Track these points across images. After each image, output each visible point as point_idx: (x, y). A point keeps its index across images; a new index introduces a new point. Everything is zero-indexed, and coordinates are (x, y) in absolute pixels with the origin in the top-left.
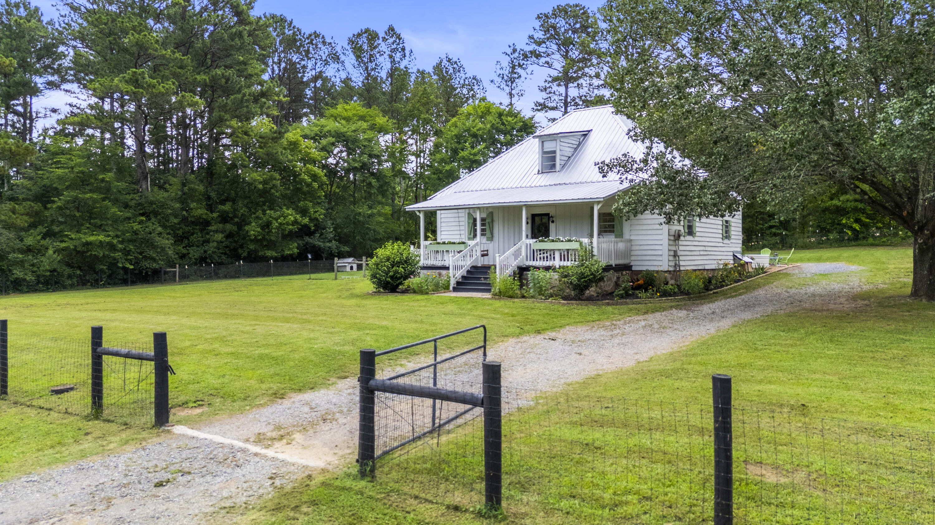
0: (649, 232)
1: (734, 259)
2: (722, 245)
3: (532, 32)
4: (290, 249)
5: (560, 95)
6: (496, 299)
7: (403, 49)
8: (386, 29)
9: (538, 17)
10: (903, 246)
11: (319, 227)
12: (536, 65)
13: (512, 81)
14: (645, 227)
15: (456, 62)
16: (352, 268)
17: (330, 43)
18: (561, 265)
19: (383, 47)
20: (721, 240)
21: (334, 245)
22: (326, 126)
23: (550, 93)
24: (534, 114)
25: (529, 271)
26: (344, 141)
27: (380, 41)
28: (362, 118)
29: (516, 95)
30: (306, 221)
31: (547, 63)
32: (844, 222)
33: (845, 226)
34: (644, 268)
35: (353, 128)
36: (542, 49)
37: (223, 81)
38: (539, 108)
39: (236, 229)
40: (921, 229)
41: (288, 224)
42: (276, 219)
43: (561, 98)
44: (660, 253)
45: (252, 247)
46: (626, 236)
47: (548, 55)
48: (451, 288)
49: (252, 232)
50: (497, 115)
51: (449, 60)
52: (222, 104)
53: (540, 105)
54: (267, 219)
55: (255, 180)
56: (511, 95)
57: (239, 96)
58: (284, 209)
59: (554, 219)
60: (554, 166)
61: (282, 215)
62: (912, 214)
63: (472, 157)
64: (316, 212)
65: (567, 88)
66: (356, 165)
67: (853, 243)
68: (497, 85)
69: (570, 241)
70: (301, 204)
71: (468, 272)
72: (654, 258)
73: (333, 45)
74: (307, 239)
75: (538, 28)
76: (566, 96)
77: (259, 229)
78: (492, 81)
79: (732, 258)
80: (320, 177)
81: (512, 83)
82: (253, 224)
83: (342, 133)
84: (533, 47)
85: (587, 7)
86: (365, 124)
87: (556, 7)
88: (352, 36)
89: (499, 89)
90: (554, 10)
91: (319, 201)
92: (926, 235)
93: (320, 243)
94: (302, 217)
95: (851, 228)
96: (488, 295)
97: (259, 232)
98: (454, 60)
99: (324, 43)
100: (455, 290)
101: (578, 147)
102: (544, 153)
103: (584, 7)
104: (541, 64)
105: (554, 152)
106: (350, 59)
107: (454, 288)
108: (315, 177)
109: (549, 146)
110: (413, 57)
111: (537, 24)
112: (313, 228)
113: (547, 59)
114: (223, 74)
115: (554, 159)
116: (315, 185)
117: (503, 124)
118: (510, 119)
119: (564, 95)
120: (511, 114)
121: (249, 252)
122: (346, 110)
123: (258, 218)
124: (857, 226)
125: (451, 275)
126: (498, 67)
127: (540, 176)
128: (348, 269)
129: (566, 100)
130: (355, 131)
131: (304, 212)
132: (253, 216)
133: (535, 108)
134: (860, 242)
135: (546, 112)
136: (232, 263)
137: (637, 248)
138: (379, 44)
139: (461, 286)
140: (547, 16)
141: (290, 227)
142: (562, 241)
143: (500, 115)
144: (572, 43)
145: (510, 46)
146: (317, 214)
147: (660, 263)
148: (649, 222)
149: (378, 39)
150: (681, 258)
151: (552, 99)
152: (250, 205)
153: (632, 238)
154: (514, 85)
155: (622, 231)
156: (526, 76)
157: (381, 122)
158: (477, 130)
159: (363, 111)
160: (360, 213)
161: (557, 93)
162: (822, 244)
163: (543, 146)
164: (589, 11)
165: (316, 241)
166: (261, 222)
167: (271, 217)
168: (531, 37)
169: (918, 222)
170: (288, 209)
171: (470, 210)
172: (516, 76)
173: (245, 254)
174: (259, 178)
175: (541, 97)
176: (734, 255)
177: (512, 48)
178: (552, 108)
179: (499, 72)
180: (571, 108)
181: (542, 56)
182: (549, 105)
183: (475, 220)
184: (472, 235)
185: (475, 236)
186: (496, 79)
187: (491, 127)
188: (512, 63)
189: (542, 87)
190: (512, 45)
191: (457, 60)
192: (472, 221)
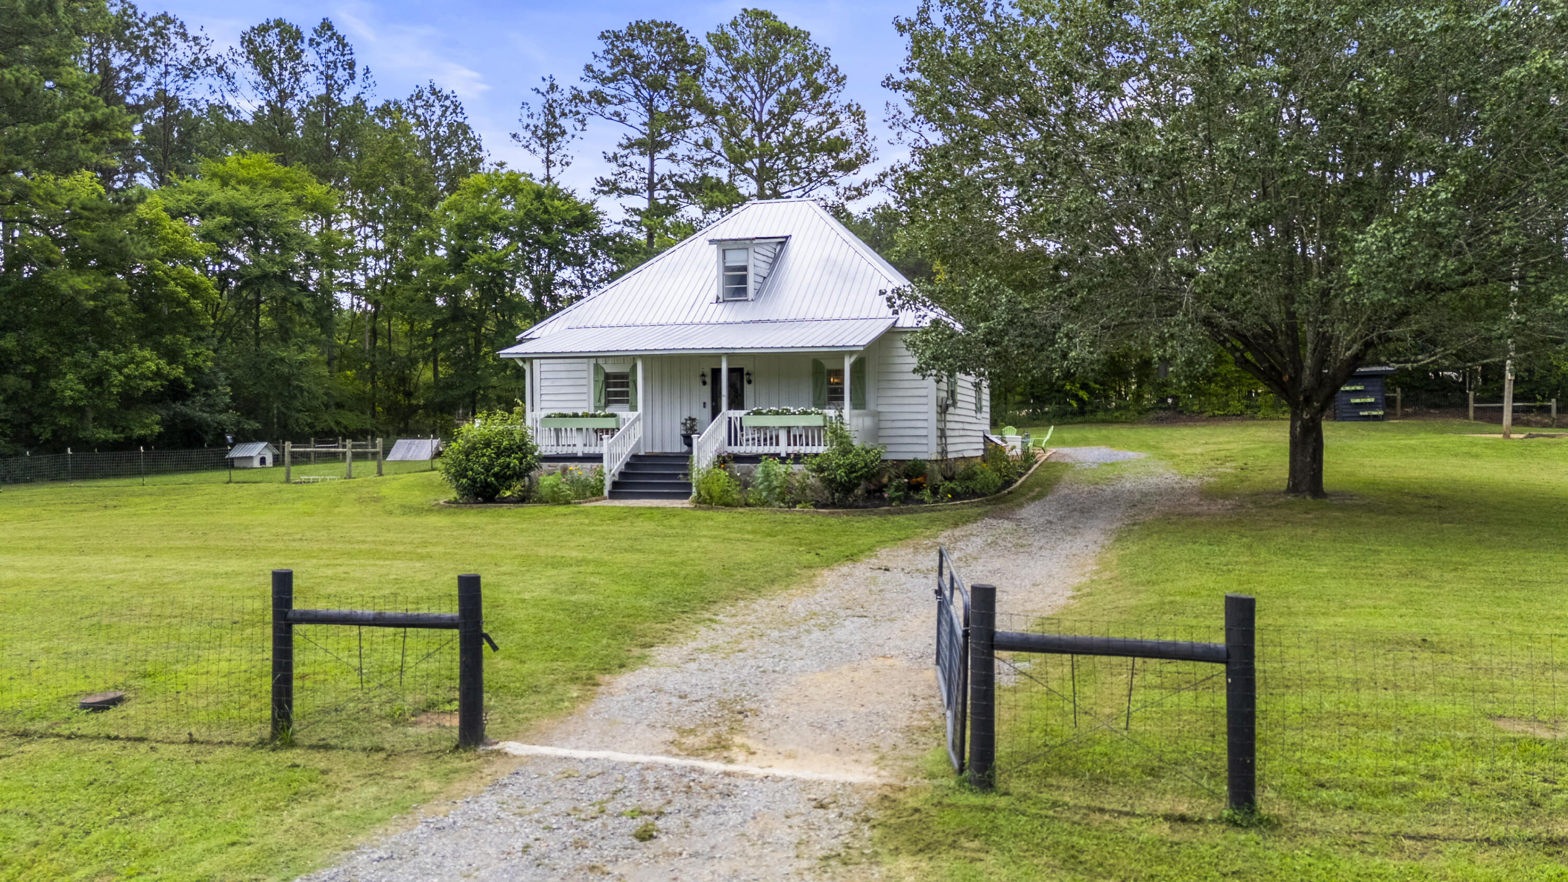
0: (907, 401)
1: (985, 443)
2: (974, 420)
3: (590, 60)
4: (145, 426)
5: (642, 170)
6: (700, 508)
7: (352, 65)
8: (317, 24)
9: (603, 36)
10: (1143, 423)
11: (204, 384)
12: (599, 117)
13: (550, 137)
14: (901, 393)
15: (447, 98)
16: (263, 461)
17: (195, 39)
18: (789, 452)
19: (310, 56)
20: (973, 414)
21: (228, 418)
22: (208, 195)
23: (625, 165)
24: (593, 197)
25: (760, 461)
26: (249, 224)
27: (305, 46)
28: (276, 183)
29: (558, 163)
30: (179, 371)
31: (617, 114)
32: (1068, 388)
33: (1067, 394)
34: (910, 457)
35: (266, 201)
36: (609, 90)
37: (19, 94)
38: (606, 189)
39: (29, 386)
40: (1308, 401)
41: (143, 377)
42: (119, 369)
43: (643, 175)
44: (924, 432)
45: (64, 421)
46: (871, 406)
47: (621, 102)
48: (606, 493)
49: (68, 393)
50: (533, 196)
51: (434, 92)
52: (14, 138)
53: (605, 183)
54: (101, 368)
55: (78, 292)
56: (548, 163)
57: (53, 126)
58: (135, 349)
59: (752, 378)
60: (743, 291)
61: (132, 360)
62: (1295, 380)
63: (494, 265)
64: (196, 355)
65: (652, 160)
66: (276, 269)
67: (1079, 419)
68: (524, 142)
69: (805, 413)
70: (167, 339)
71: (628, 465)
72: (915, 440)
73: (204, 42)
74: (178, 407)
75: (601, 54)
76: (652, 172)
77: (82, 387)
78: (514, 136)
79: (982, 440)
80: (206, 290)
81: (550, 142)
82: (70, 376)
83: (242, 209)
84: (592, 85)
85: (685, 30)
86: (287, 195)
87: (634, 24)
88: (248, 29)
89: (527, 151)
90: (630, 27)
91: (203, 334)
92: (1315, 408)
93: (205, 415)
94: (169, 364)
95: (1076, 397)
96: (686, 503)
97: (81, 392)
98: (444, 93)
99: (184, 36)
100: (613, 495)
101: (775, 261)
102: (727, 269)
103: (681, 29)
104: (608, 115)
105: (745, 268)
106: (246, 73)
107: (610, 492)
108: (194, 289)
109: (735, 259)
110: (370, 81)
111: (601, 46)
112: (191, 386)
113: (619, 108)
114: (17, 80)
115: (743, 280)
116: (197, 304)
117: (546, 211)
118: (557, 203)
119: (647, 171)
120: (556, 193)
121: (54, 433)
122: (243, 167)
123: (77, 365)
124: (1084, 395)
125: (606, 470)
126: (525, 112)
127: (721, 306)
128: (256, 463)
129: (651, 179)
130: (268, 206)
131: (173, 355)
132: (67, 359)
133: (597, 188)
134: (1087, 417)
135: (619, 196)
136: (17, 454)
137: (889, 424)
138: (302, 51)
139: (622, 487)
140: (617, 37)
141: (150, 383)
142: (794, 414)
143: (539, 195)
144: (664, 87)
145: (544, 79)
146: (200, 359)
147: (924, 448)
148: (906, 384)
149: (302, 42)
150: (949, 440)
151: (629, 176)
152: (58, 340)
153: (880, 409)
154: (554, 145)
155: (864, 399)
156: (574, 132)
157: (316, 192)
158: (501, 219)
159: (277, 170)
160: (282, 360)
161: (636, 167)
162: (1038, 419)
163: (724, 258)
164: (688, 36)
165: (195, 410)
166: (84, 372)
167: (107, 363)
168: (589, 68)
169: (1305, 390)
170: (141, 348)
171: (597, 359)
172: (555, 130)
173: (47, 435)
174: (86, 287)
175: (608, 171)
176: (985, 437)
177: (548, 83)
178: (629, 192)
179: (526, 121)
180: (659, 194)
181: (609, 102)
182: (623, 185)
183: (607, 376)
184: (603, 401)
185: (608, 403)
186: (522, 133)
187: (525, 214)
188: (550, 108)
189: (611, 155)
190: (547, 77)
191: (449, 93)
192: (602, 378)
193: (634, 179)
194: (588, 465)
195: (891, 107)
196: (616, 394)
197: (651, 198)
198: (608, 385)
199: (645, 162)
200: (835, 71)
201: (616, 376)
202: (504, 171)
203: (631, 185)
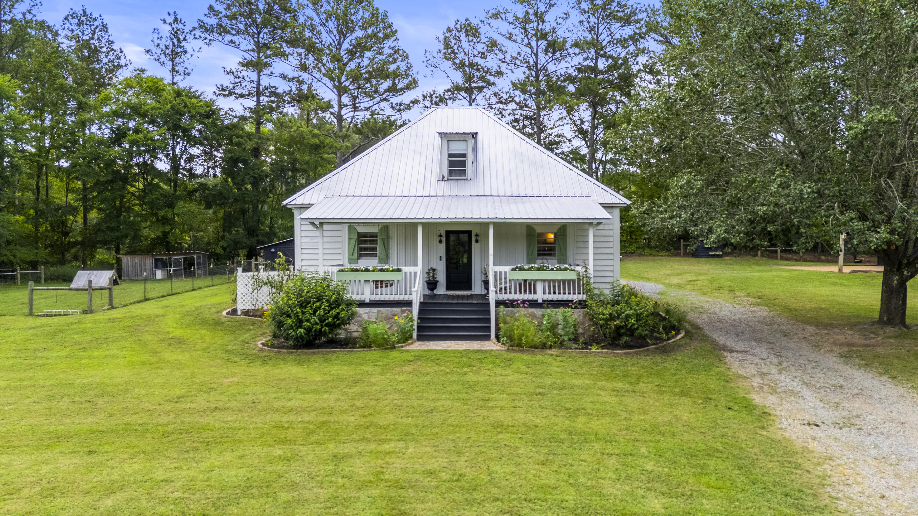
0: (598, 257)
5: (252, 82)
12: (220, 42)
13: (174, 55)
15: (96, 20)
18: (545, 299)
23: (239, 77)
24: (214, 97)
29: (181, 73)
31: (233, 42)
38: (225, 93)
46: (571, 260)
48: (415, 336)
51: (85, 14)
53: (225, 89)
56: (174, 72)
59: (479, 239)
60: (463, 173)
63: (149, 142)
65: (259, 76)
68: (156, 56)
69: (561, 269)
71: (420, 311)
76: (259, 84)
78: (148, 51)
81: (175, 58)
84: (214, 20)
89: (157, 62)
96: (493, 345)
98: (94, 16)
100: (421, 338)
102: (450, 155)
104: (226, 42)
105: (464, 155)
107: (418, 336)
109: (457, 148)
113: (235, 38)
115: (463, 164)
117: (186, 106)
119: (255, 82)
125: (414, 317)
126: (156, 36)
127: (446, 183)
129: (258, 88)
133: (218, 92)
135: (235, 98)
139: (427, 331)
142: (552, 270)
145: (169, 14)
148: (597, 245)
151: (243, 85)
153: (577, 263)
154: (178, 60)
155: (566, 255)
158: (152, 109)
161: (248, 79)
163: (448, 147)
168: (211, 8)
175: (227, 81)
177: (173, 18)
178: (242, 96)
179: (157, 42)
180: (264, 99)
181: (229, 32)
182: (239, 91)
183: (360, 235)
184: (356, 255)
185: (360, 256)
186: (154, 50)
187: (171, 107)
188: (175, 34)
189: (228, 70)
190: (172, 13)
191: (97, 16)
192: (356, 237)
193: (248, 87)
194: (375, 310)
195: (428, 53)
196: (365, 249)
197: (258, 101)
198: (360, 242)
199: (253, 75)
200: (390, 26)
201: (365, 235)
202: (144, 75)
203: (245, 92)
